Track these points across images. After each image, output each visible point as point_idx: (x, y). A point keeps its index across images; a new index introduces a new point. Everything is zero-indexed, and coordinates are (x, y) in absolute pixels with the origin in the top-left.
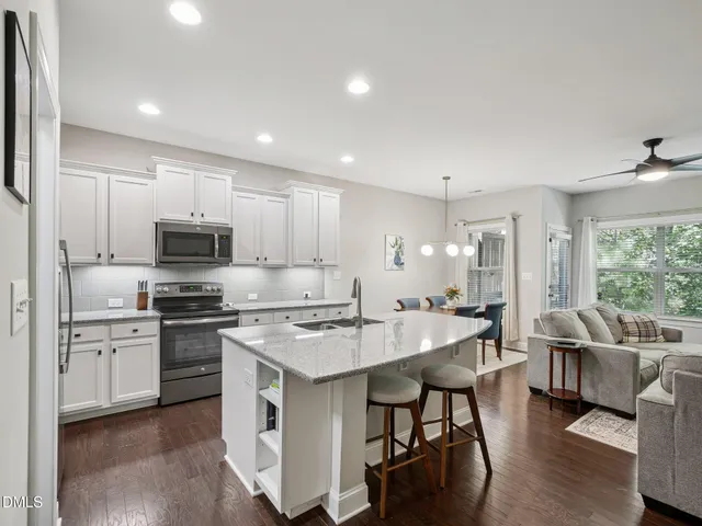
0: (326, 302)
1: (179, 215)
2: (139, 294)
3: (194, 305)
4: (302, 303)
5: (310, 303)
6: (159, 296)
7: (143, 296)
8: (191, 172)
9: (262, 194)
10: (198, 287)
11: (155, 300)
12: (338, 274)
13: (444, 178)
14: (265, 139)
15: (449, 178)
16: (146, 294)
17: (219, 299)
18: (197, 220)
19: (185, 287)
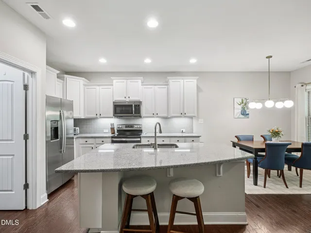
0: (194, 135)
1: (121, 98)
2: (111, 128)
3: (128, 133)
4: (181, 135)
5: (184, 135)
6: (118, 129)
7: (113, 129)
8: (125, 81)
9: (155, 85)
10: (132, 126)
11: (118, 130)
12: (201, 121)
13: (267, 58)
14: (148, 61)
15: (271, 57)
16: (114, 128)
17: (141, 131)
18: (127, 100)
19: (127, 126)
